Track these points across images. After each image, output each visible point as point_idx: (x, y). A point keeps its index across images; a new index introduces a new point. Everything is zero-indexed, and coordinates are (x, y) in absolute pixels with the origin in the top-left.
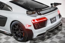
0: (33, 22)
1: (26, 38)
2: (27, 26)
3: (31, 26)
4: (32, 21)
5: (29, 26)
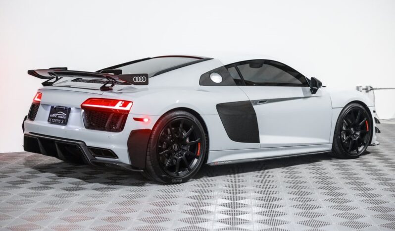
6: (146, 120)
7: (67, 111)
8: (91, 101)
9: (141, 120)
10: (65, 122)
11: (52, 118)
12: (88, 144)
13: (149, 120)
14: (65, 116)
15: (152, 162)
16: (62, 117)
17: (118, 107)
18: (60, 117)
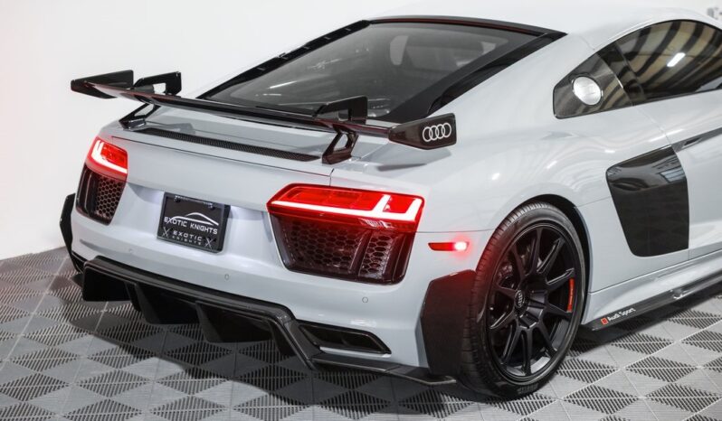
6: (460, 246)
7: (221, 213)
8: (296, 192)
9: (448, 247)
10: (216, 243)
11: (172, 227)
12: (301, 313)
13: (468, 244)
14: (215, 226)
15: (474, 355)
16: (203, 229)
17: (380, 212)
18: (197, 227)
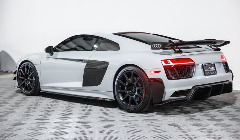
0: (164, 64)
1: (150, 101)
2: (153, 72)
3: (159, 72)
4: (163, 62)
5: (156, 72)
11: (208, 72)
16: (213, 70)
